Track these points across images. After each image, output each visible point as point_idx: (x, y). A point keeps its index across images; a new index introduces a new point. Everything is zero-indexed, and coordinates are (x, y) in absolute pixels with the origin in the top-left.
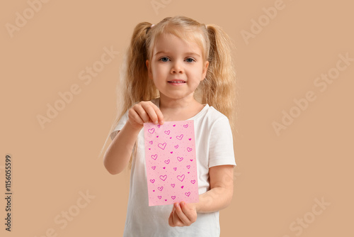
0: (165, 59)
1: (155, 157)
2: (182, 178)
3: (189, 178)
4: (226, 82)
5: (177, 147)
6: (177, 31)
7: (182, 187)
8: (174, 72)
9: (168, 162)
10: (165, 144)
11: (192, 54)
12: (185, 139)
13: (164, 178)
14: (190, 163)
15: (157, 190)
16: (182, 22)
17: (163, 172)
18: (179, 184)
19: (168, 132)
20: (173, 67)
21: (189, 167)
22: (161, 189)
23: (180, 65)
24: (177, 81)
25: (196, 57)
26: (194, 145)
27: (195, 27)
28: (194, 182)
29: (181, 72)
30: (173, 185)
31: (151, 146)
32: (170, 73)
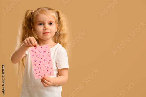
0: (41, 24)
1: (35, 61)
2: (47, 67)
3: (49, 67)
4: (64, 32)
5: (44, 56)
6: (45, 13)
7: (47, 71)
8: (45, 29)
9: (41, 62)
10: (39, 55)
11: (52, 21)
12: (47, 52)
13: (40, 68)
14: (49, 61)
15: (38, 73)
16: (46, 9)
17: (39, 66)
18: (46, 70)
19: (40, 51)
20: (45, 27)
21: (49, 63)
22: (39, 72)
23: (47, 26)
24: (46, 33)
25: (53, 23)
26: (50, 54)
27: (52, 11)
28: (52, 68)
29: (48, 29)
30: (44, 71)
31: (33, 57)
32: (44, 30)
